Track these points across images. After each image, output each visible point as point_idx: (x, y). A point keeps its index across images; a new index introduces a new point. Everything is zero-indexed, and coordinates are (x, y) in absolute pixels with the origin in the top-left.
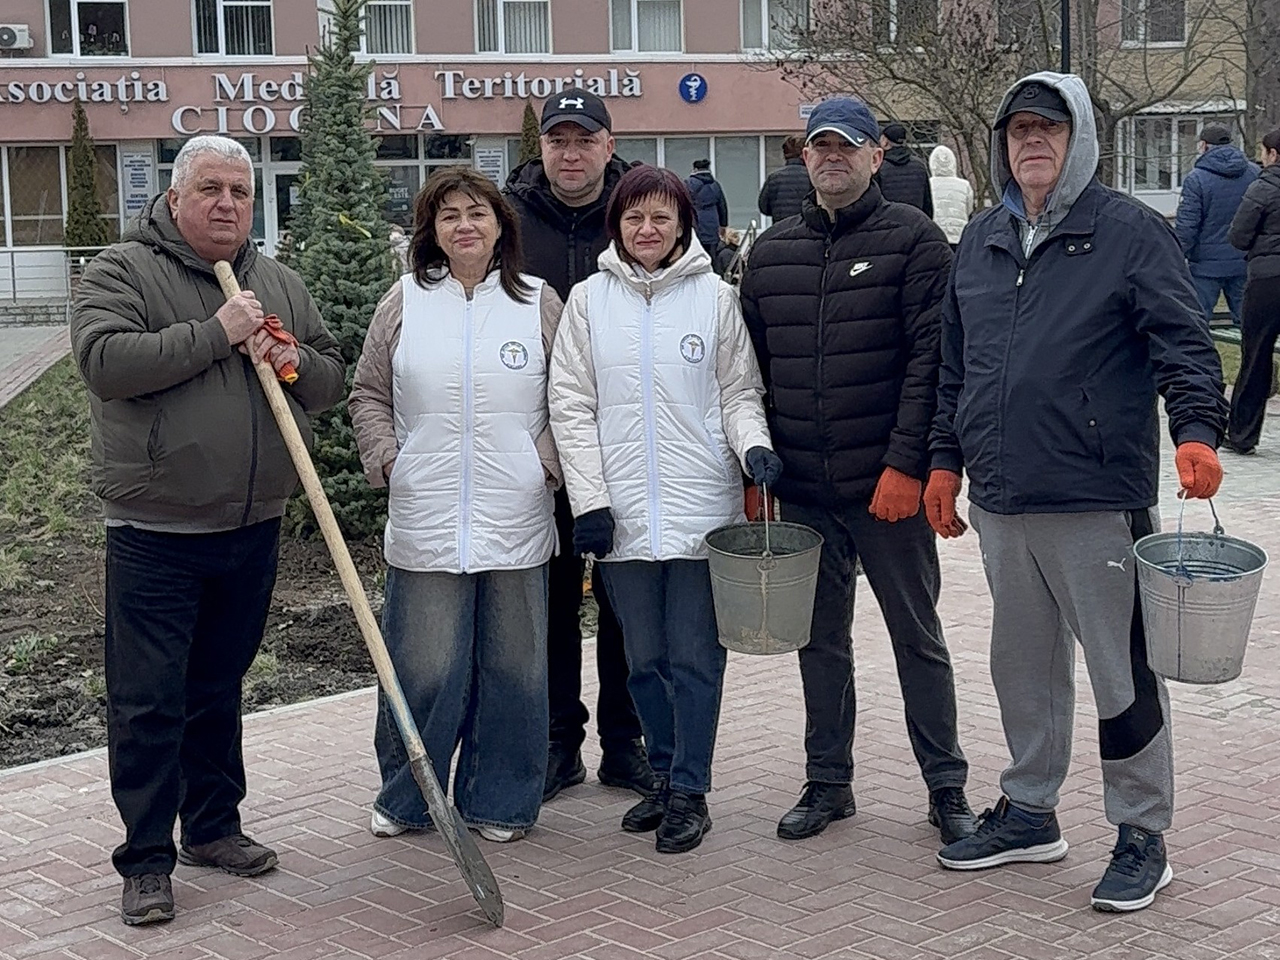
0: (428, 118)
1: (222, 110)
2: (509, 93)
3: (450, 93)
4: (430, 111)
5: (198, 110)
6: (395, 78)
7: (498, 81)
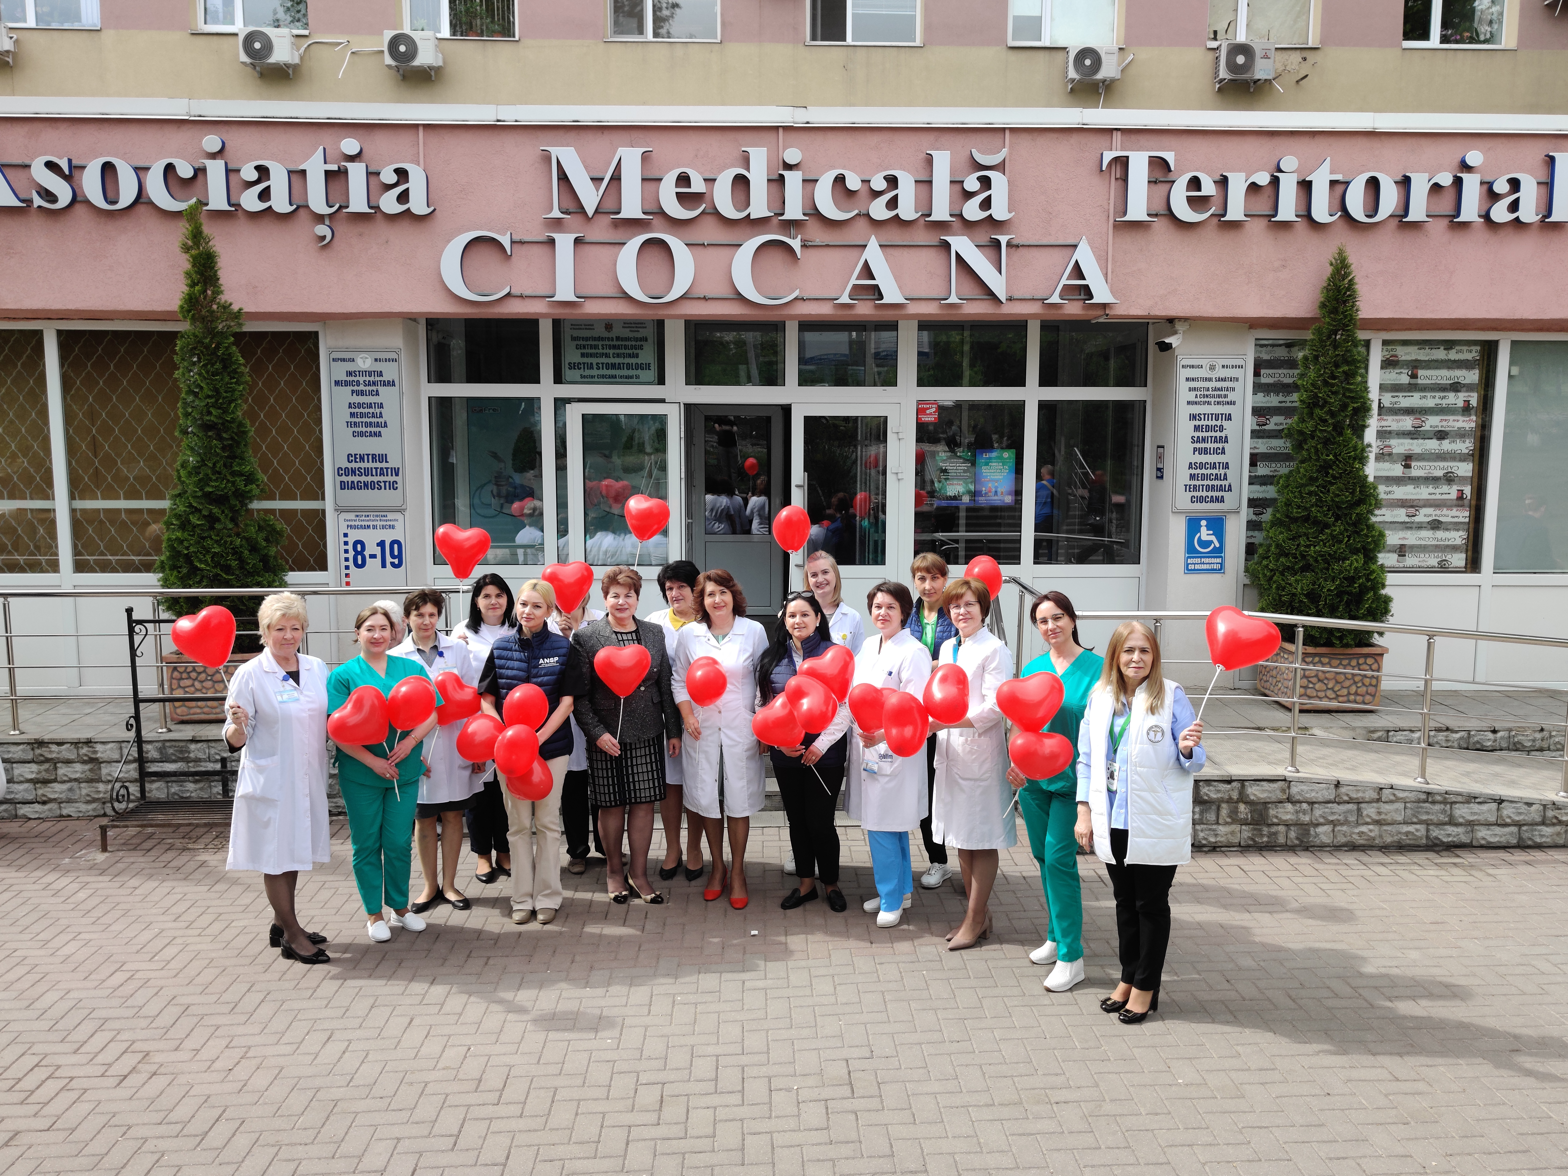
0: (1078, 272)
1: (564, 242)
2: (1287, 210)
3: (1137, 210)
4: (1085, 256)
5: (506, 241)
6: (1000, 167)
7: (1263, 179)
